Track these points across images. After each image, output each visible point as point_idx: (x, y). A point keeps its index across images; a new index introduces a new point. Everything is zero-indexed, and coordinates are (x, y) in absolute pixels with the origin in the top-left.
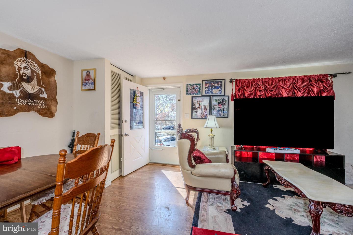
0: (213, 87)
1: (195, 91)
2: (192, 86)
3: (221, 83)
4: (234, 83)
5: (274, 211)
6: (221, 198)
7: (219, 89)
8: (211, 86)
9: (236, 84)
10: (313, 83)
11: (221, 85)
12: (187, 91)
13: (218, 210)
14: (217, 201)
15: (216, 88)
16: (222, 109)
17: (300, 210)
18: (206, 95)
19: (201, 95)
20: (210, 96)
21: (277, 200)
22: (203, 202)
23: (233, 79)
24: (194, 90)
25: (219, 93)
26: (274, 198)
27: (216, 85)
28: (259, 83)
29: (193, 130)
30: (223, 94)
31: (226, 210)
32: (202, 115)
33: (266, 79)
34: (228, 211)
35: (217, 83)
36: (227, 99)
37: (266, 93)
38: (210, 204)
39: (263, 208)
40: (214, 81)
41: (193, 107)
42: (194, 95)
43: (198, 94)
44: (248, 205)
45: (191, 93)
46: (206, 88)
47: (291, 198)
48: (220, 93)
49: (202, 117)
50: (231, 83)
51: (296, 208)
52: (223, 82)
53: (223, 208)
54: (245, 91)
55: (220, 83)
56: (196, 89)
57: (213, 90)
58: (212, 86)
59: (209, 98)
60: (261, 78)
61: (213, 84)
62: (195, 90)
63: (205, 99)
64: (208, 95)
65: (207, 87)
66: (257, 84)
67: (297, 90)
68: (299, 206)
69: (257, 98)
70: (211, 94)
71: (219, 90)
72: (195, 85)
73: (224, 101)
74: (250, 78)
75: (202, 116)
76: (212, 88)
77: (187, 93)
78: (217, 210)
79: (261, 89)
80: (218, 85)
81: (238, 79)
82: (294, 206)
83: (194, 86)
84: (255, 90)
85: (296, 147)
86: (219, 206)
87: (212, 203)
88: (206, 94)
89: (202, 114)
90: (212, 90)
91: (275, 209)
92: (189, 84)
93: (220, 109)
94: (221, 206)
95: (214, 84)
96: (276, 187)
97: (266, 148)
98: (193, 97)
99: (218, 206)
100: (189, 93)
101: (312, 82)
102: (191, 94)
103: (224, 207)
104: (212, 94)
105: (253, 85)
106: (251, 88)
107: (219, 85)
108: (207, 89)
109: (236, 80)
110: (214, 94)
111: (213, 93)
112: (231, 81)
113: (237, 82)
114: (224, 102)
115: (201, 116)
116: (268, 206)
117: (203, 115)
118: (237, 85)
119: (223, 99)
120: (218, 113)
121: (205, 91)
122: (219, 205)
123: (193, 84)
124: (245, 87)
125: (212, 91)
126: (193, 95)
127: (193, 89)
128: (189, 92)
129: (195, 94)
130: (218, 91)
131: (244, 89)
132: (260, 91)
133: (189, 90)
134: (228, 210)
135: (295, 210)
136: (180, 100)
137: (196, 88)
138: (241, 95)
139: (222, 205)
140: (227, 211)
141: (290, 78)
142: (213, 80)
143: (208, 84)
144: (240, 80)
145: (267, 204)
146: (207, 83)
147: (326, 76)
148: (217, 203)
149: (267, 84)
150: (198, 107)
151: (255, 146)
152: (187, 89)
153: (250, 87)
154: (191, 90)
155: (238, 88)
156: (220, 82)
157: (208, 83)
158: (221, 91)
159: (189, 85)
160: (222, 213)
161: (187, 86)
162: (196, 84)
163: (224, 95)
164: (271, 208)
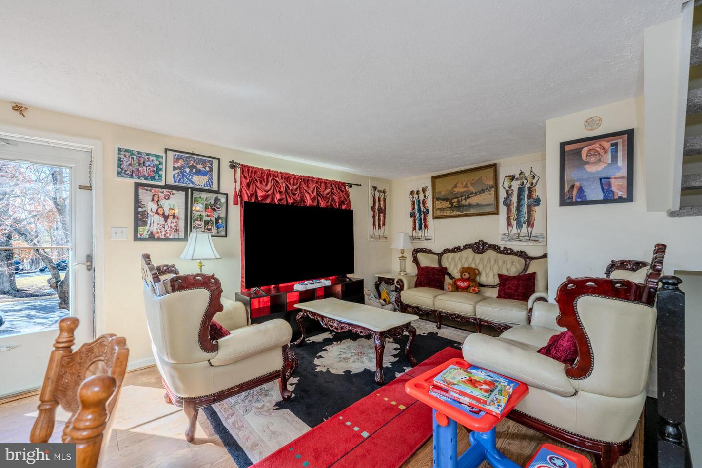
0: (194, 170)
1: (144, 170)
2: (135, 157)
3: (212, 164)
4: (239, 170)
5: (328, 371)
6: (253, 393)
7: (208, 176)
8: (189, 167)
9: (242, 172)
10: (335, 191)
11: (211, 169)
12: (120, 166)
13: (265, 413)
14: (250, 401)
15: (199, 172)
16: (214, 219)
17: (348, 356)
18: (177, 184)
19: (163, 184)
20: (185, 189)
21: (322, 356)
22: (226, 419)
23: (235, 162)
24: (140, 169)
25: (207, 185)
26: (318, 355)
27: (200, 167)
28: (278, 179)
29: (165, 268)
30: (216, 189)
31: (275, 406)
32: (166, 231)
33: (286, 173)
34: (280, 406)
35: (204, 163)
36: (223, 200)
37: (288, 196)
38: (243, 414)
39: (316, 375)
40: (196, 157)
41: (140, 210)
42: (143, 181)
43: (153, 179)
44: (297, 382)
45: (132, 175)
46: (175, 169)
47: (332, 347)
48: (210, 187)
49: (167, 236)
50: (232, 168)
51: (343, 356)
52: (215, 163)
53: (267, 407)
54: (257, 189)
55: (208, 164)
56: (149, 166)
57: (192, 176)
58: (192, 167)
59: (184, 193)
60: (279, 171)
61: (192, 162)
62: (145, 168)
63: (173, 194)
64: (181, 184)
65: (178, 168)
66: (275, 180)
67: (320, 197)
68: (345, 353)
69: (275, 203)
70: (189, 184)
71: (207, 179)
72: (146, 157)
73: (217, 204)
74: (265, 168)
75: (167, 233)
76: (191, 170)
77: (119, 173)
78: (262, 414)
79: (282, 189)
80: (205, 168)
81: (245, 164)
82: (340, 354)
83: (140, 157)
84: (273, 191)
85: (326, 277)
86: (260, 407)
87: (245, 411)
88: (175, 182)
89: (166, 229)
90: (190, 175)
91: (328, 368)
92: (127, 151)
93: (208, 219)
94: (264, 405)
95: (196, 164)
96: (310, 340)
97: (293, 285)
98: (137, 186)
99: (258, 409)
100: (125, 173)
101: (334, 189)
102: (132, 177)
103: (268, 404)
104: (191, 185)
105: (270, 182)
106: (266, 185)
107: (207, 169)
108: (178, 170)
109: (242, 165)
110: (196, 186)
111: (193, 183)
112: (233, 166)
113: (243, 170)
114: (219, 205)
115: (164, 233)
116: (318, 369)
117: (168, 231)
118: (244, 175)
119: (217, 199)
120: (205, 227)
121: (174, 175)
122: (259, 405)
123: (139, 153)
124: (257, 182)
125: (192, 179)
126: (139, 178)
127: (140, 164)
128: (126, 171)
129: (146, 179)
130: (206, 181)
131: (255, 185)
132: (280, 192)
133: (125, 164)
134: (278, 404)
135: (344, 358)
136: (91, 187)
137: (147, 164)
138: (252, 195)
139: (263, 403)
140: (277, 407)
141: (313, 180)
142: (192, 154)
143: (181, 162)
144: (248, 167)
145: (316, 367)
146: (179, 159)
147: (344, 184)
148: (254, 404)
149: (287, 182)
150: (154, 210)
151: (273, 286)
152: (119, 160)
153: (264, 182)
154: (130, 165)
155: (245, 182)
156: (209, 162)
157: (181, 159)
158: (212, 182)
159: (126, 153)
160: (273, 414)
161: (119, 154)
162: (148, 154)
163: (218, 192)
164: (324, 370)
